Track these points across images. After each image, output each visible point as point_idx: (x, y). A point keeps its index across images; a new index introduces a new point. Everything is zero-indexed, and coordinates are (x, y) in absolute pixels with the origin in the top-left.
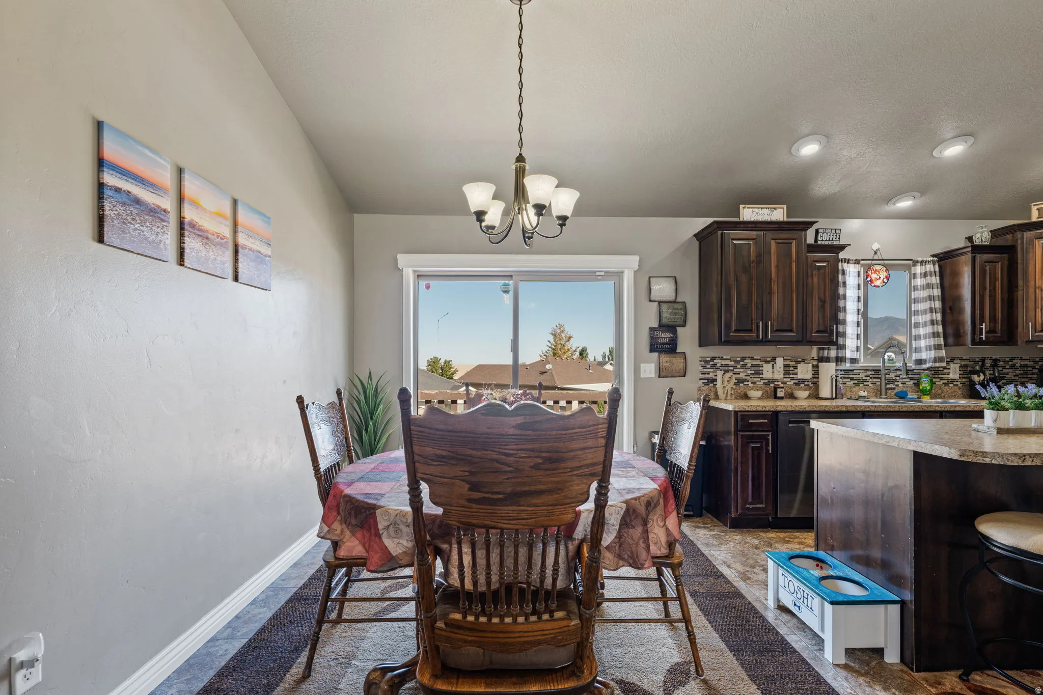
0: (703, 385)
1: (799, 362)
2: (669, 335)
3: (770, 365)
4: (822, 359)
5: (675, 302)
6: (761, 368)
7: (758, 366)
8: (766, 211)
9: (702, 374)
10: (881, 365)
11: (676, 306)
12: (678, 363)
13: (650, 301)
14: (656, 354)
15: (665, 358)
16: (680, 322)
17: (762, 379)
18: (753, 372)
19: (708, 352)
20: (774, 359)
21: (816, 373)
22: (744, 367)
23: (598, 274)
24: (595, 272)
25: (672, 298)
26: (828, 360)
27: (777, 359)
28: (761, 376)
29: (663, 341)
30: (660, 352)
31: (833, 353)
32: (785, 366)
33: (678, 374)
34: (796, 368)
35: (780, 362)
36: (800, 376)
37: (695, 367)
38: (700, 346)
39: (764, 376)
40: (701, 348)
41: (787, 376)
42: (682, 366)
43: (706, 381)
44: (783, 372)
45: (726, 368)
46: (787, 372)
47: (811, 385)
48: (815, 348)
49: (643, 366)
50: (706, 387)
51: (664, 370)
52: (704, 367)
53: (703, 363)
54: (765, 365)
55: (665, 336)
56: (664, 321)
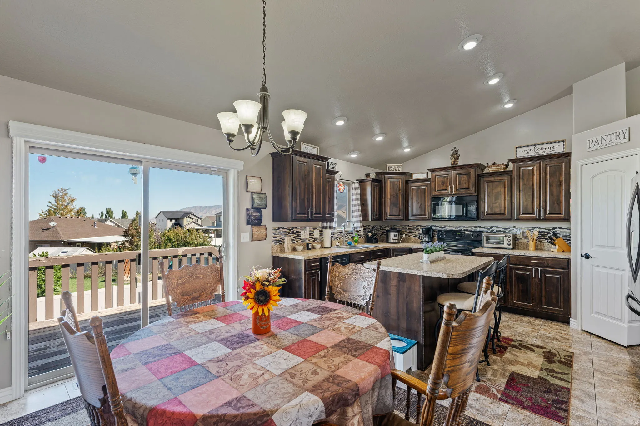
0: (274, 244)
1: (314, 229)
2: (258, 214)
3: (304, 231)
4: (323, 228)
5: (260, 193)
6: (300, 233)
7: (298, 232)
8: (311, 148)
9: (274, 238)
10: (343, 230)
11: (262, 196)
12: (263, 232)
13: (247, 192)
14: (250, 226)
15: (255, 229)
16: (264, 205)
17: (300, 239)
18: (297, 235)
19: (277, 224)
20: (305, 228)
21: (322, 234)
22: (293, 233)
23: (212, 169)
24: (211, 168)
25: (259, 191)
26: (326, 228)
27: (307, 228)
28: (300, 237)
29: (255, 218)
30: (252, 225)
31: (328, 225)
32: (310, 231)
33: (262, 239)
34: (314, 232)
35: (308, 229)
36: (315, 237)
37: (271, 235)
38: (273, 220)
39: (302, 237)
40: (274, 222)
41: (310, 237)
42: (265, 233)
43: (276, 242)
44: (309, 235)
45: (285, 234)
46: (310, 235)
47: (319, 241)
48: (321, 222)
49: (243, 234)
50: (276, 245)
51: (255, 236)
52: (275, 234)
53: (274, 231)
54: (302, 231)
55: (255, 214)
56: (255, 205)
